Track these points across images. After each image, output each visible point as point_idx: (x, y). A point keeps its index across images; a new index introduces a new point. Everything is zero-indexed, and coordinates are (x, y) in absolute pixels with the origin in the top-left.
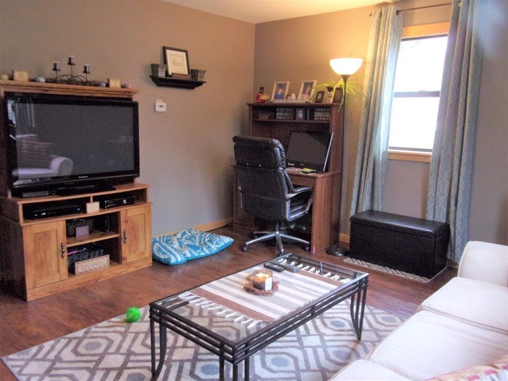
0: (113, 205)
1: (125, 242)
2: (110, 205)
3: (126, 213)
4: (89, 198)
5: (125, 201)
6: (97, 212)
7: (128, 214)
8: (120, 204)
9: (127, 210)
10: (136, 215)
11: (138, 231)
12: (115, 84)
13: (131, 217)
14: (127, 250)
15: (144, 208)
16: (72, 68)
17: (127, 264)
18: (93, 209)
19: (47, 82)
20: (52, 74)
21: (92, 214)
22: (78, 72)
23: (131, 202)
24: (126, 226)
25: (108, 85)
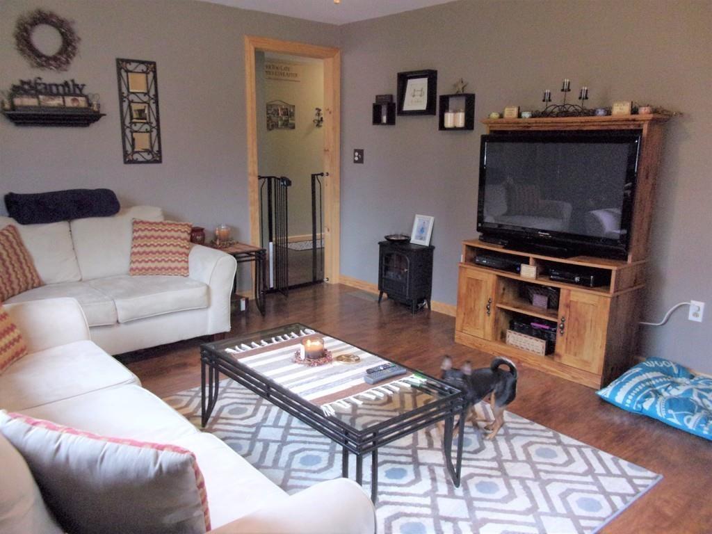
0: (559, 278)
1: (562, 334)
2: (555, 277)
3: (569, 295)
4: (528, 258)
5: (577, 279)
6: (532, 279)
7: (572, 297)
8: (570, 281)
9: (570, 290)
10: (584, 303)
11: (585, 327)
12: (621, 110)
13: (577, 302)
14: (564, 347)
15: (597, 298)
16: (565, 96)
17: (561, 365)
18: (528, 272)
19: (533, 116)
20: (541, 107)
21: (525, 278)
22: (573, 99)
23: (584, 284)
24: (566, 312)
25: (609, 113)
